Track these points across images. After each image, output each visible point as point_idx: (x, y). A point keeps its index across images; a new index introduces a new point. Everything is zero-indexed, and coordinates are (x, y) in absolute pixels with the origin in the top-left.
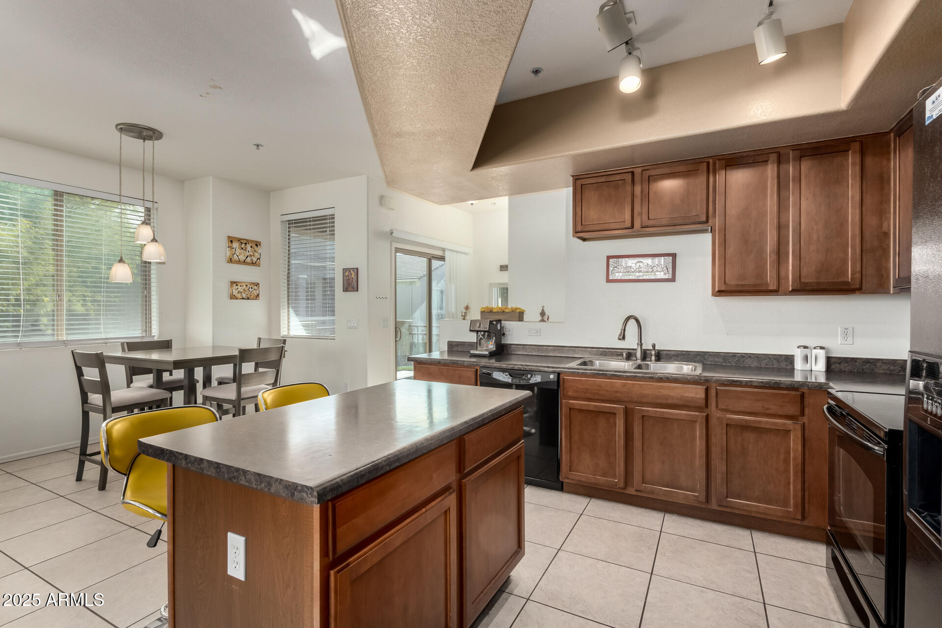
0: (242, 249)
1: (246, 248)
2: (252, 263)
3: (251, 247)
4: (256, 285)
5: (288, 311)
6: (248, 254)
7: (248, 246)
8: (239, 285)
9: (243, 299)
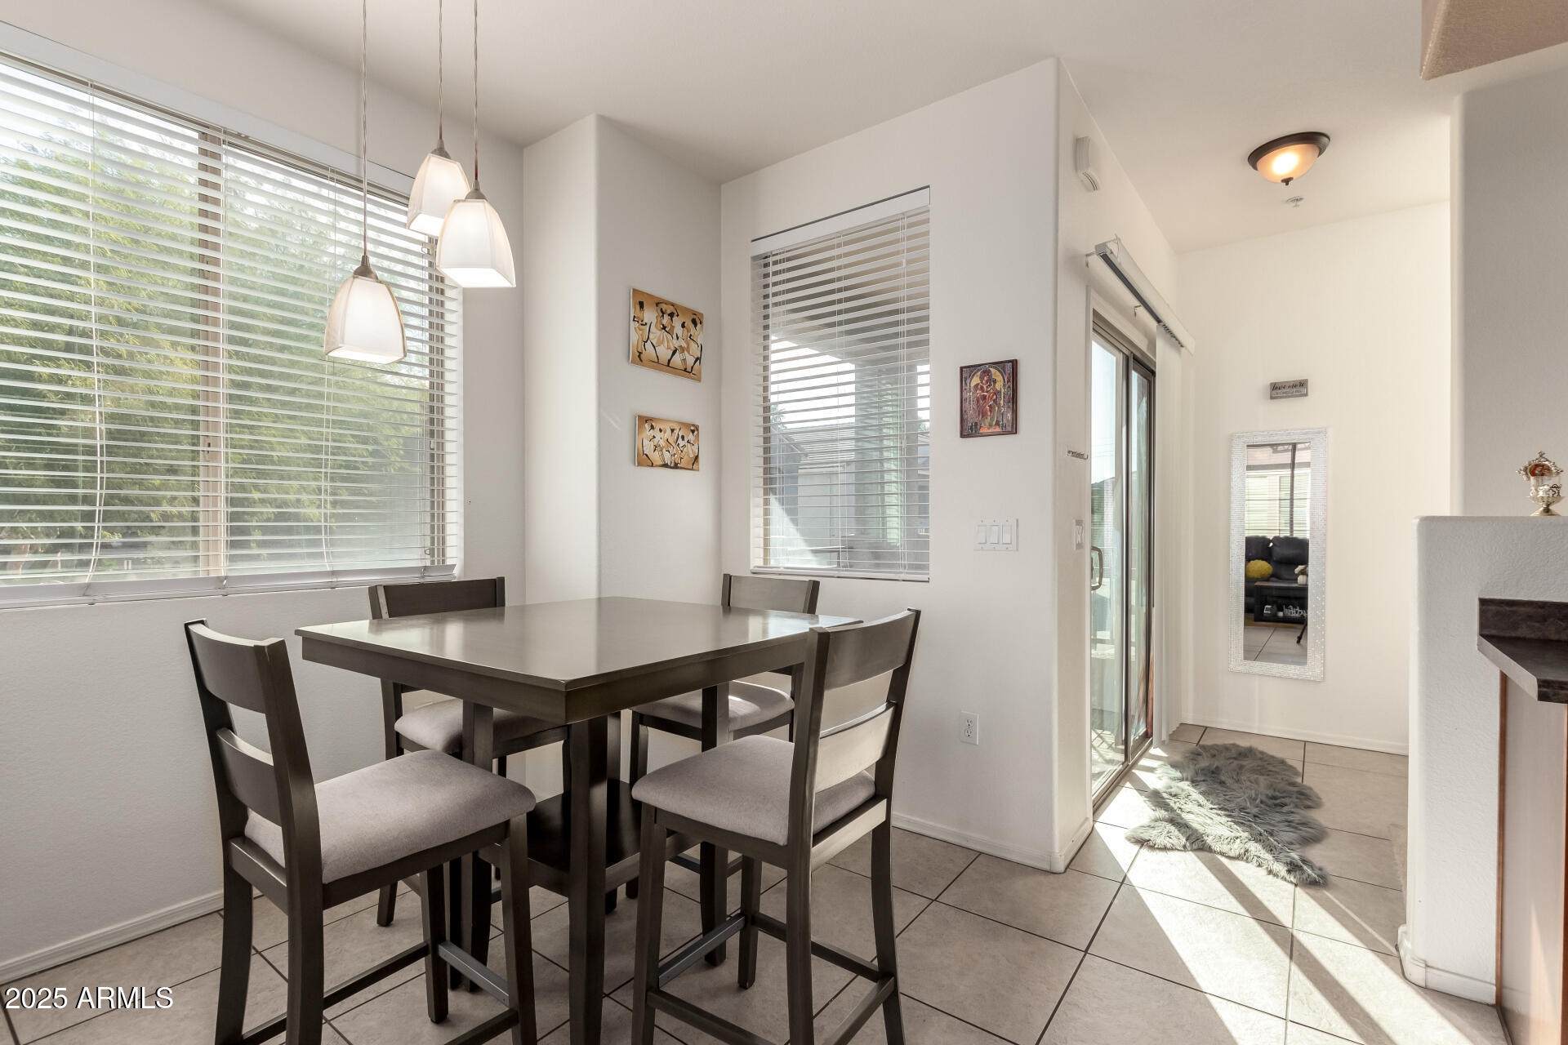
0: (664, 328)
1: (673, 327)
2: (685, 370)
3: (683, 326)
4: (693, 431)
6: (676, 343)
7: (677, 321)
8: (657, 426)
9: (665, 466)
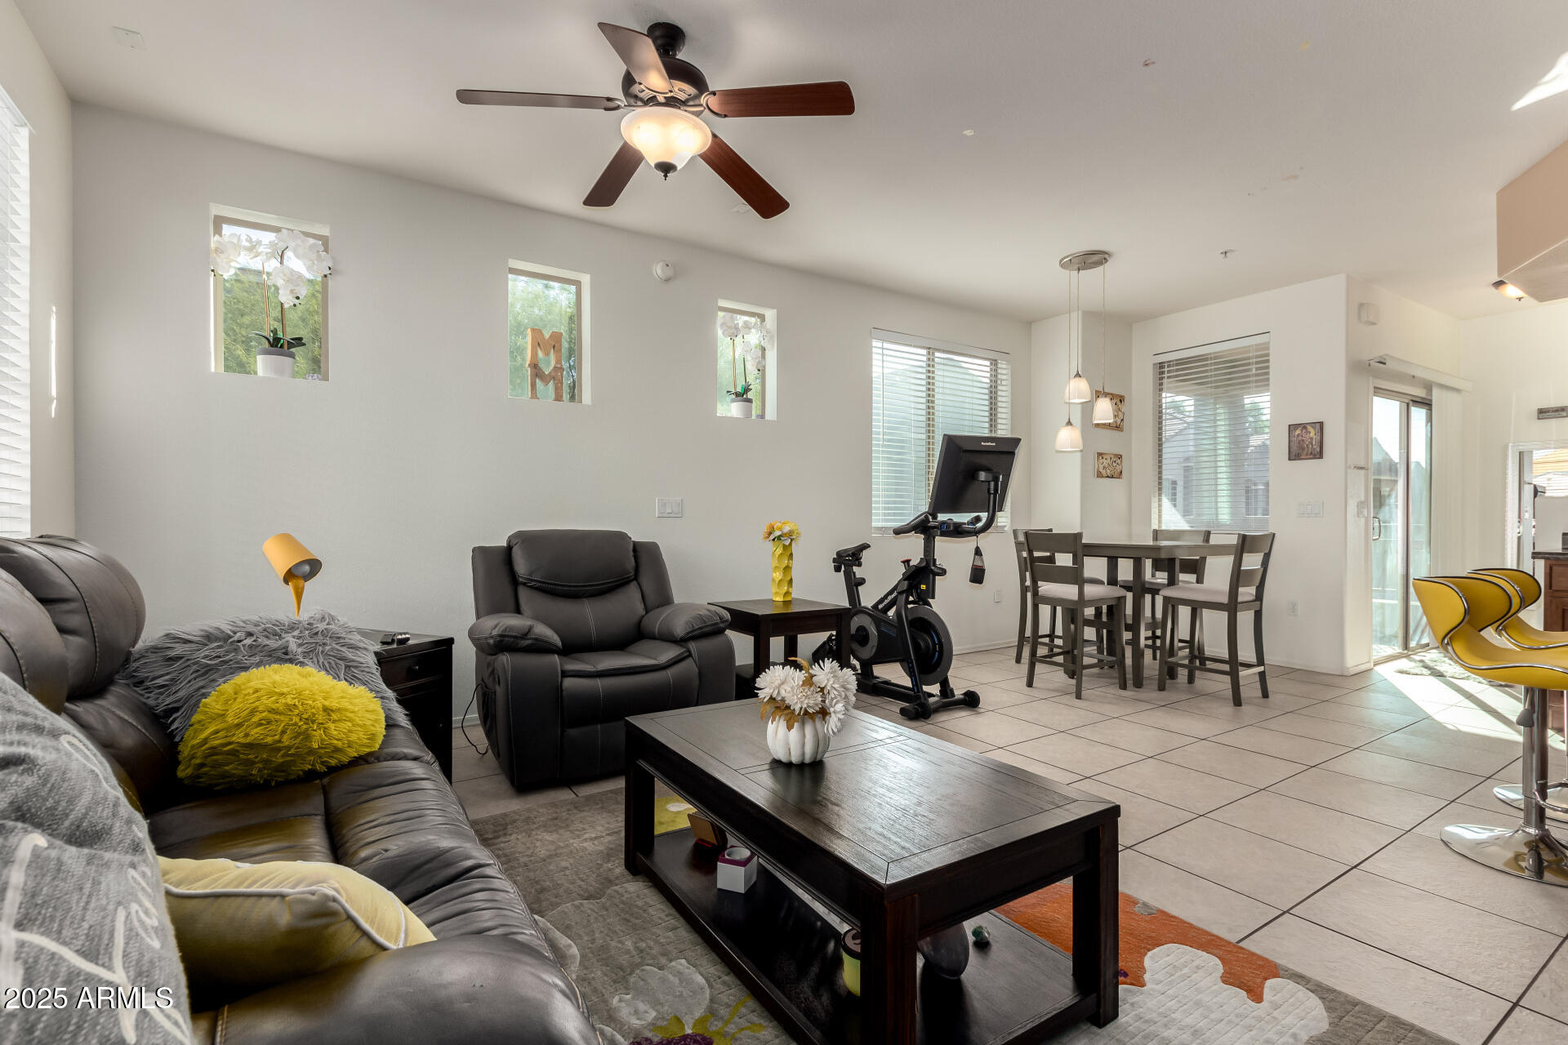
2: (1117, 426)
3: (1115, 404)
4: (1120, 458)
5: (1160, 500)
8: (1105, 457)
9: (1108, 477)
